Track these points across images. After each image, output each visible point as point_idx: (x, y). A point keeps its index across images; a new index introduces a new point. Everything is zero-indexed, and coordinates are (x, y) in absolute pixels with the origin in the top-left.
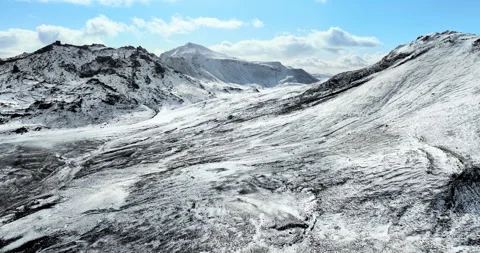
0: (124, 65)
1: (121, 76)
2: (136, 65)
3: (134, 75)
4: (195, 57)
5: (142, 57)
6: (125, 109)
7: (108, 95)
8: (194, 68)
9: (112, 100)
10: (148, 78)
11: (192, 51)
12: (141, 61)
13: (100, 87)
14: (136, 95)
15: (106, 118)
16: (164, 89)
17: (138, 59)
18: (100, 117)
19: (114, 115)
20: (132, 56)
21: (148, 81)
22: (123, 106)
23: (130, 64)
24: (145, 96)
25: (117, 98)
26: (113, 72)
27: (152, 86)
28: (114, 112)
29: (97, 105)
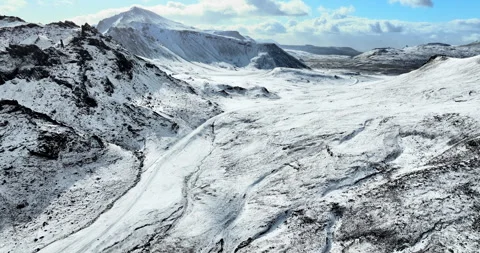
0: (62, 58)
1: (59, 82)
2: (84, 57)
3: (85, 78)
4: (146, 27)
5: (92, 42)
6: (80, 163)
7: (43, 136)
8: (146, 42)
9: (51, 148)
10: (109, 83)
11: (140, 19)
12: (92, 49)
13: (23, 119)
14: (92, 123)
15: (42, 198)
16: (139, 102)
17: (86, 46)
18: (31, 198)
19: (61, 184)
20: (75, 41)
21: (109, 88)
22: (75, 157)
23: (73, 56)
24: (109, 120)
25: (61, 140)
26: (45, 75)
27: (118, 97)
28: (59, 176)
29: (19, 165)
